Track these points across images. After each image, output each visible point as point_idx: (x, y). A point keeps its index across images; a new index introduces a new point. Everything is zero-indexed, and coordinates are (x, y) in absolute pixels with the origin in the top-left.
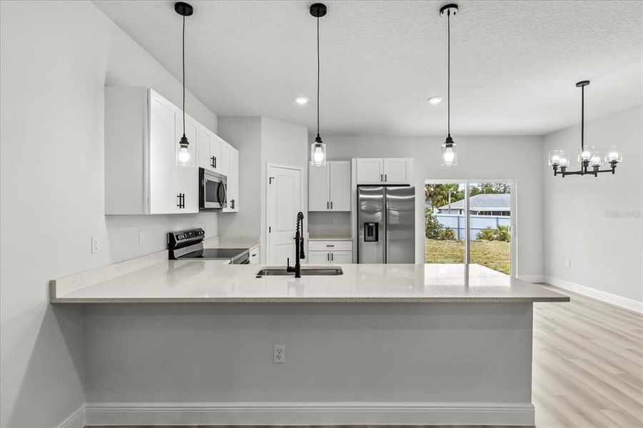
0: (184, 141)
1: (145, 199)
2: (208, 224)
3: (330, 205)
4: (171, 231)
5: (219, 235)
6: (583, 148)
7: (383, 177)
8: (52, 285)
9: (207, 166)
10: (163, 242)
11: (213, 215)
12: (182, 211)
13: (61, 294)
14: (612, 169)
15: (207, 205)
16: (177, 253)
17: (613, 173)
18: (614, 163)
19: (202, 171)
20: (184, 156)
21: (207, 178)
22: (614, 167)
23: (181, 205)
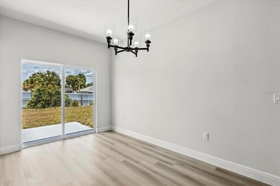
6: (128, 22)
14: (147, 47)
17: (148, 51)
18: (148, 42)
22: (148, 46)
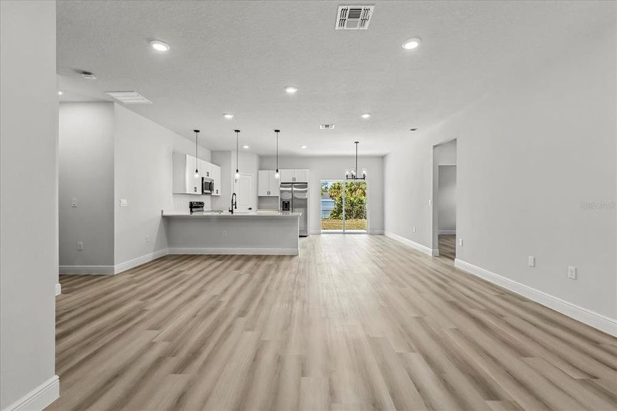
0: (197, 171)
1: (185, 189)
2: (206, 200)
3: (269, 193)
4: (192, 201)
5: (212, 206)
7: (294, 179)
8: (162, 211)
9: (205, 176)
10: (188, 205)
11: (209, 196)
12: (196, 193)
13: (164, 214)
15: (205, 191)
16: (193, 210)
19: (203, 178)
20: (197, 175)
21: (205, 181)
23: (196, 191)
